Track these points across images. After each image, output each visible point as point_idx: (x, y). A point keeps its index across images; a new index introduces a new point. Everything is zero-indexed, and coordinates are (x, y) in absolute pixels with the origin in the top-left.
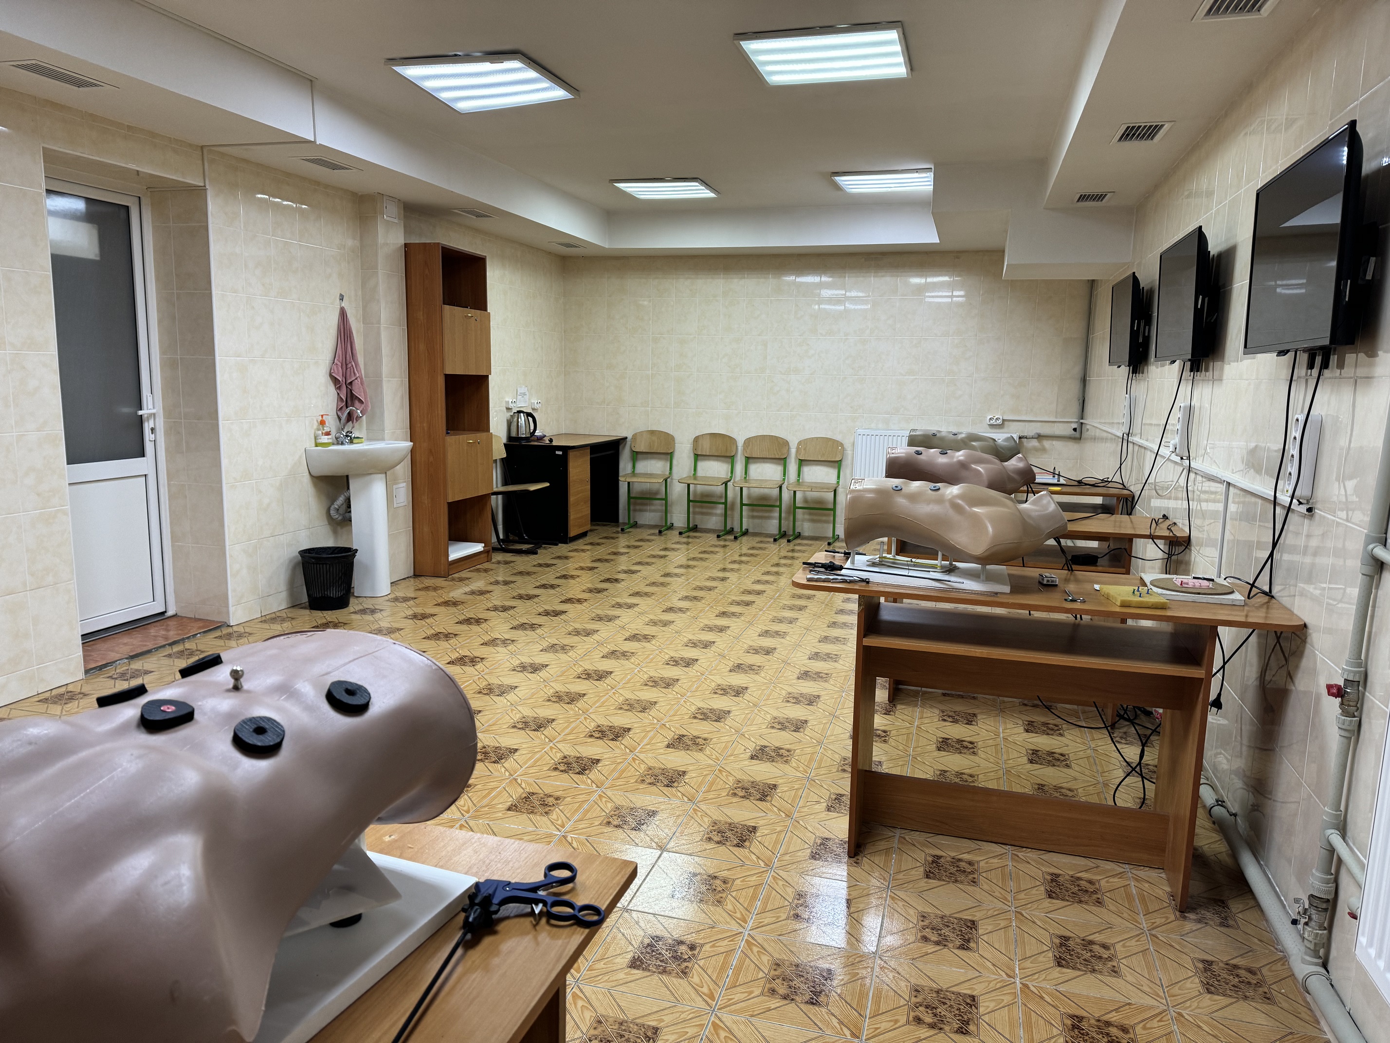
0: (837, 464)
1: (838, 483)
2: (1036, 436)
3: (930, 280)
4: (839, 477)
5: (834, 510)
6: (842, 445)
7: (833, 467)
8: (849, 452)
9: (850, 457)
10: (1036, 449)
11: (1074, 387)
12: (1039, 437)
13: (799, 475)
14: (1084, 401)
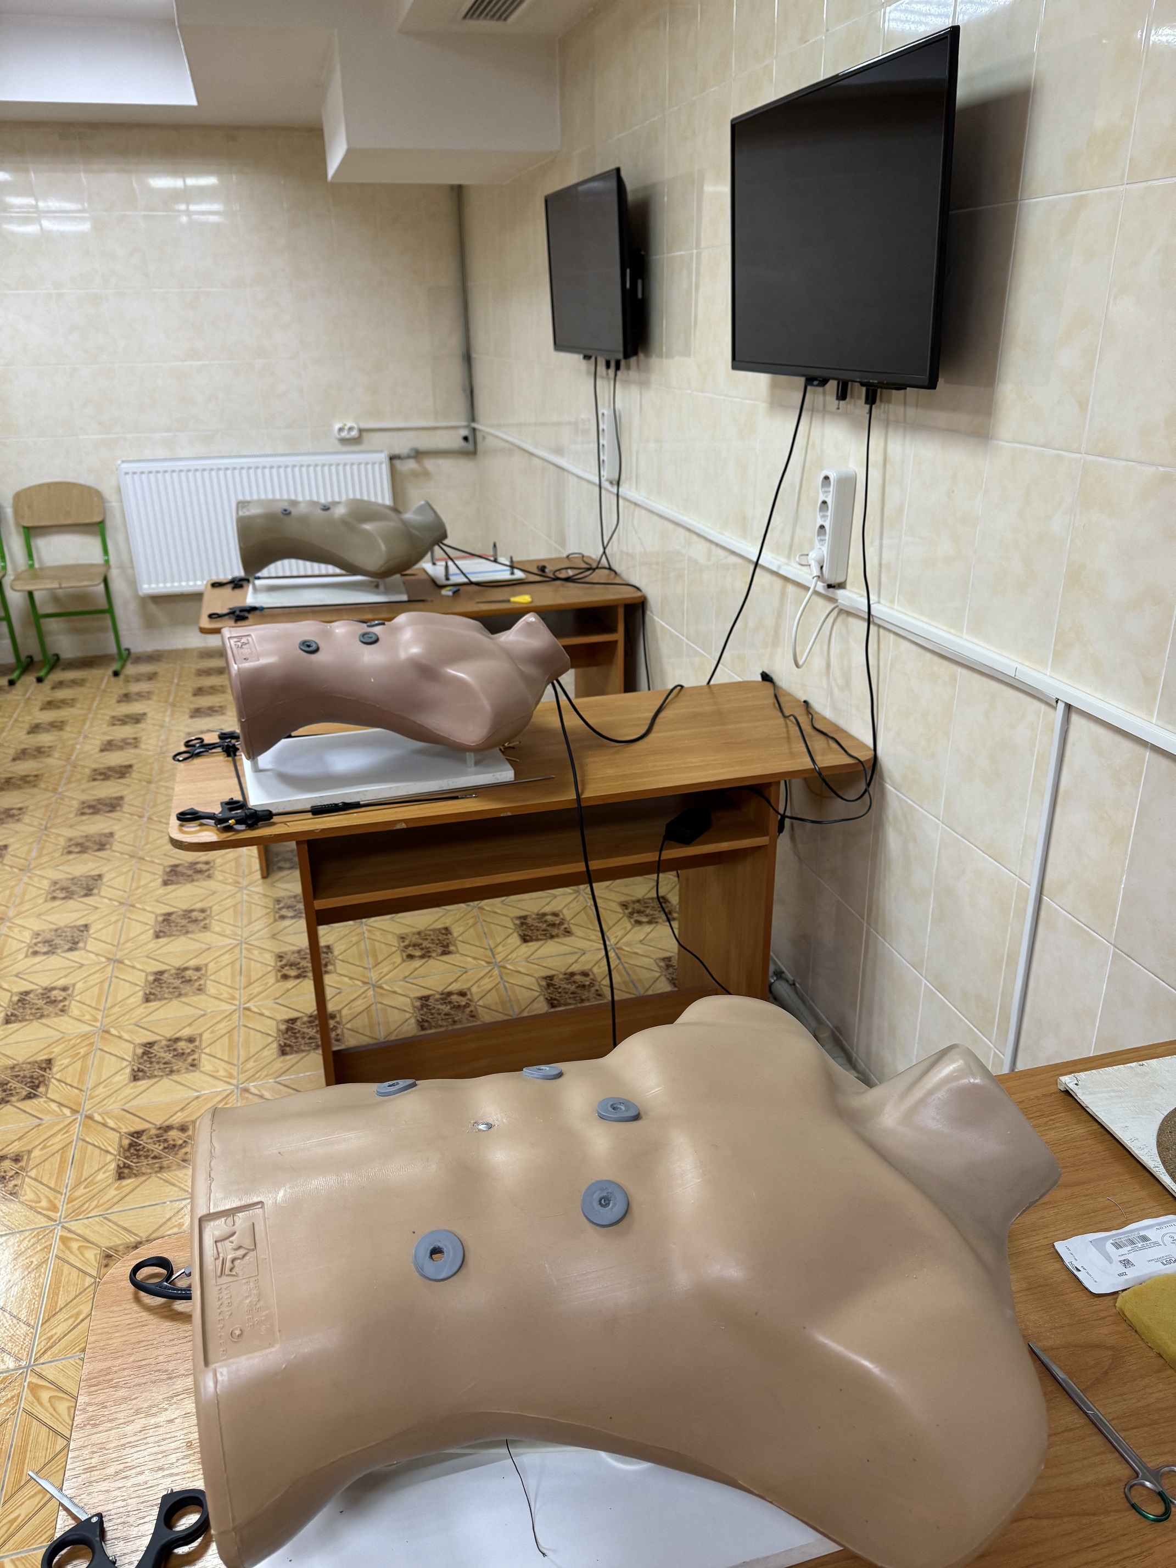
0: (98, 528)
1: (107, 562)
2: (413, 454)
3: (192, 181)
4: (106, 551)
5: (110, 611)
6: (98, 493)
7: (92, 533)
8: (113, 503)
9: (118, 513)
10: (415, 474)
11: (455, 369)
12: (418, 454)
13: (30, 555)
14: (472, 392)
